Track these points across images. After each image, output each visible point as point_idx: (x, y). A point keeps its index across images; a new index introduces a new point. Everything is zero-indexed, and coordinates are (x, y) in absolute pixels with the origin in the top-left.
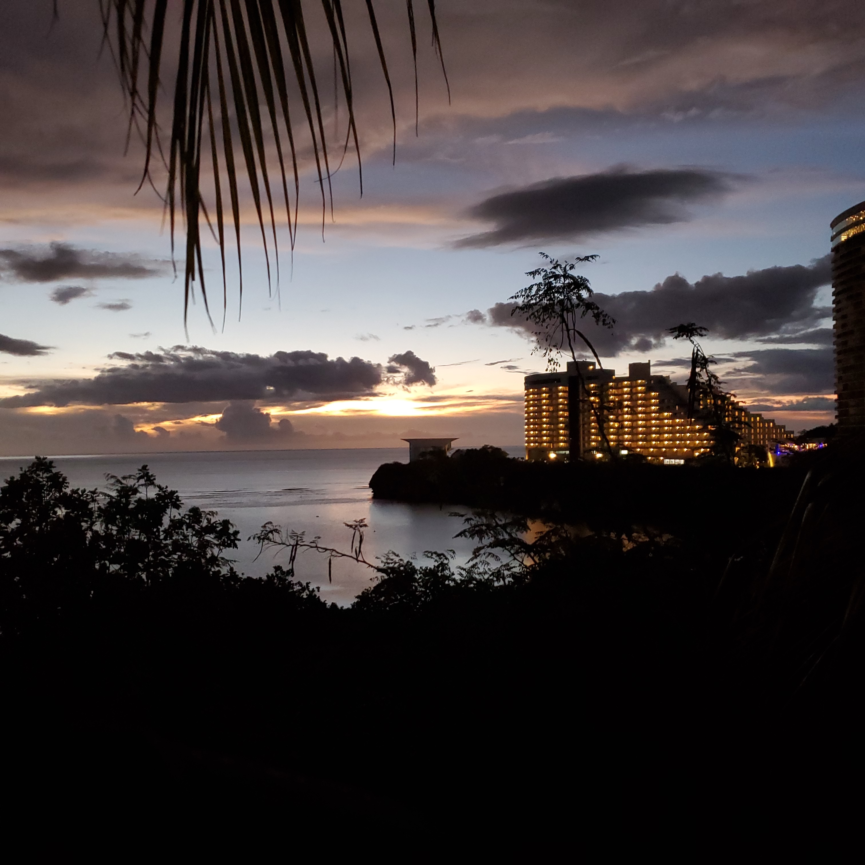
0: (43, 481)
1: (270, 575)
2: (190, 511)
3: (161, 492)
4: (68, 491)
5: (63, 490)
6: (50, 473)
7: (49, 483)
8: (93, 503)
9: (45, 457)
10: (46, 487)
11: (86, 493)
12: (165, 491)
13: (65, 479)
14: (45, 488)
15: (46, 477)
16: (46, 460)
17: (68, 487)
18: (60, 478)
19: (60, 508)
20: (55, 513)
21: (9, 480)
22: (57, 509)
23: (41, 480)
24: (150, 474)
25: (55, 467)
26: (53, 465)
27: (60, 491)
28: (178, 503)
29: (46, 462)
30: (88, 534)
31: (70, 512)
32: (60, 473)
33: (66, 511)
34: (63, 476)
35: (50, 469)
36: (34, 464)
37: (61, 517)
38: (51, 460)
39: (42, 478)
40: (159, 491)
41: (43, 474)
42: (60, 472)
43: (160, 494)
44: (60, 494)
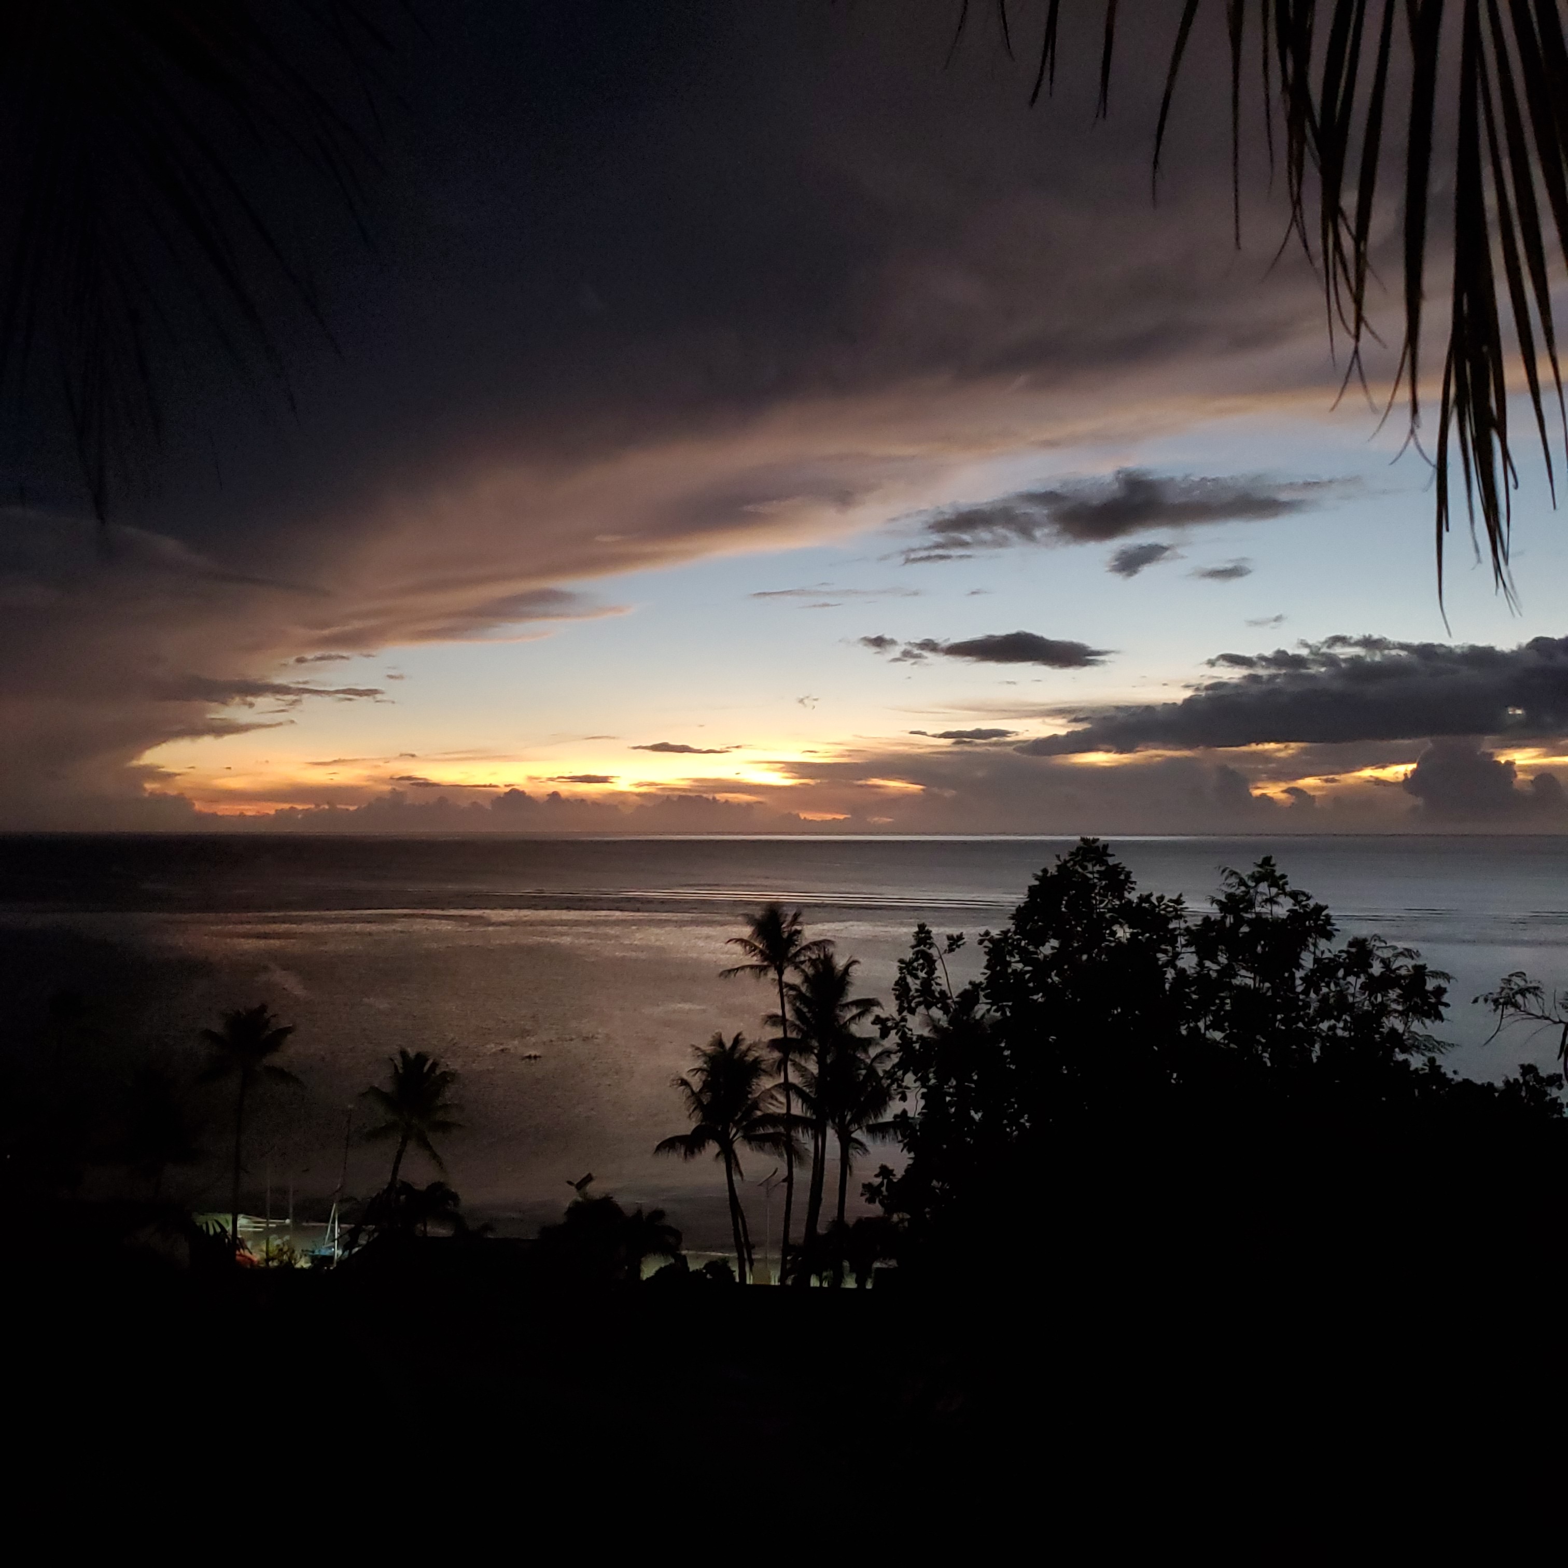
0: (1094, 878)
1: (1512, 1080)
2: (1351, 945)
3: (1297, 908)
4: (1133, 897)
5: (1126, 895)
6: (1103, 865)
7: (1104, 883)
8: (1177, 921)
9: (1096, 837)
10: (1098, 887)
11: (1165, 901)
12: (1306, 906)
13: (1128, 875)
14: (1096, 891)
15: (1098, 872)
16: (1097, 844)
17: (1133, 889)
18: (1120, 873)
19: (1121, 925)
20: (1113, 933)
21: (1040, 873)
22: (1116, 928)
23: (1090, 876)
24: (1278, 874)
25: (1113, 855)
26: (1110, 851)
27: (1121, 897)
28: (1329, 928)
29: (1098, 847)
30: (1168, 973)
31: (1138, 934)
32: (1121, 866)
33: (1131, 930)
34: (1126, 869)
35: (1105, 858)
36: (1079, 849)
37: (1124, 940)
38: (1106, 843)
39: (1092, 873)
40: (1295, 905)
41: (1094, 866)
42: (1120, 863)
43: (1297, 910)
44: (1121, 901)
